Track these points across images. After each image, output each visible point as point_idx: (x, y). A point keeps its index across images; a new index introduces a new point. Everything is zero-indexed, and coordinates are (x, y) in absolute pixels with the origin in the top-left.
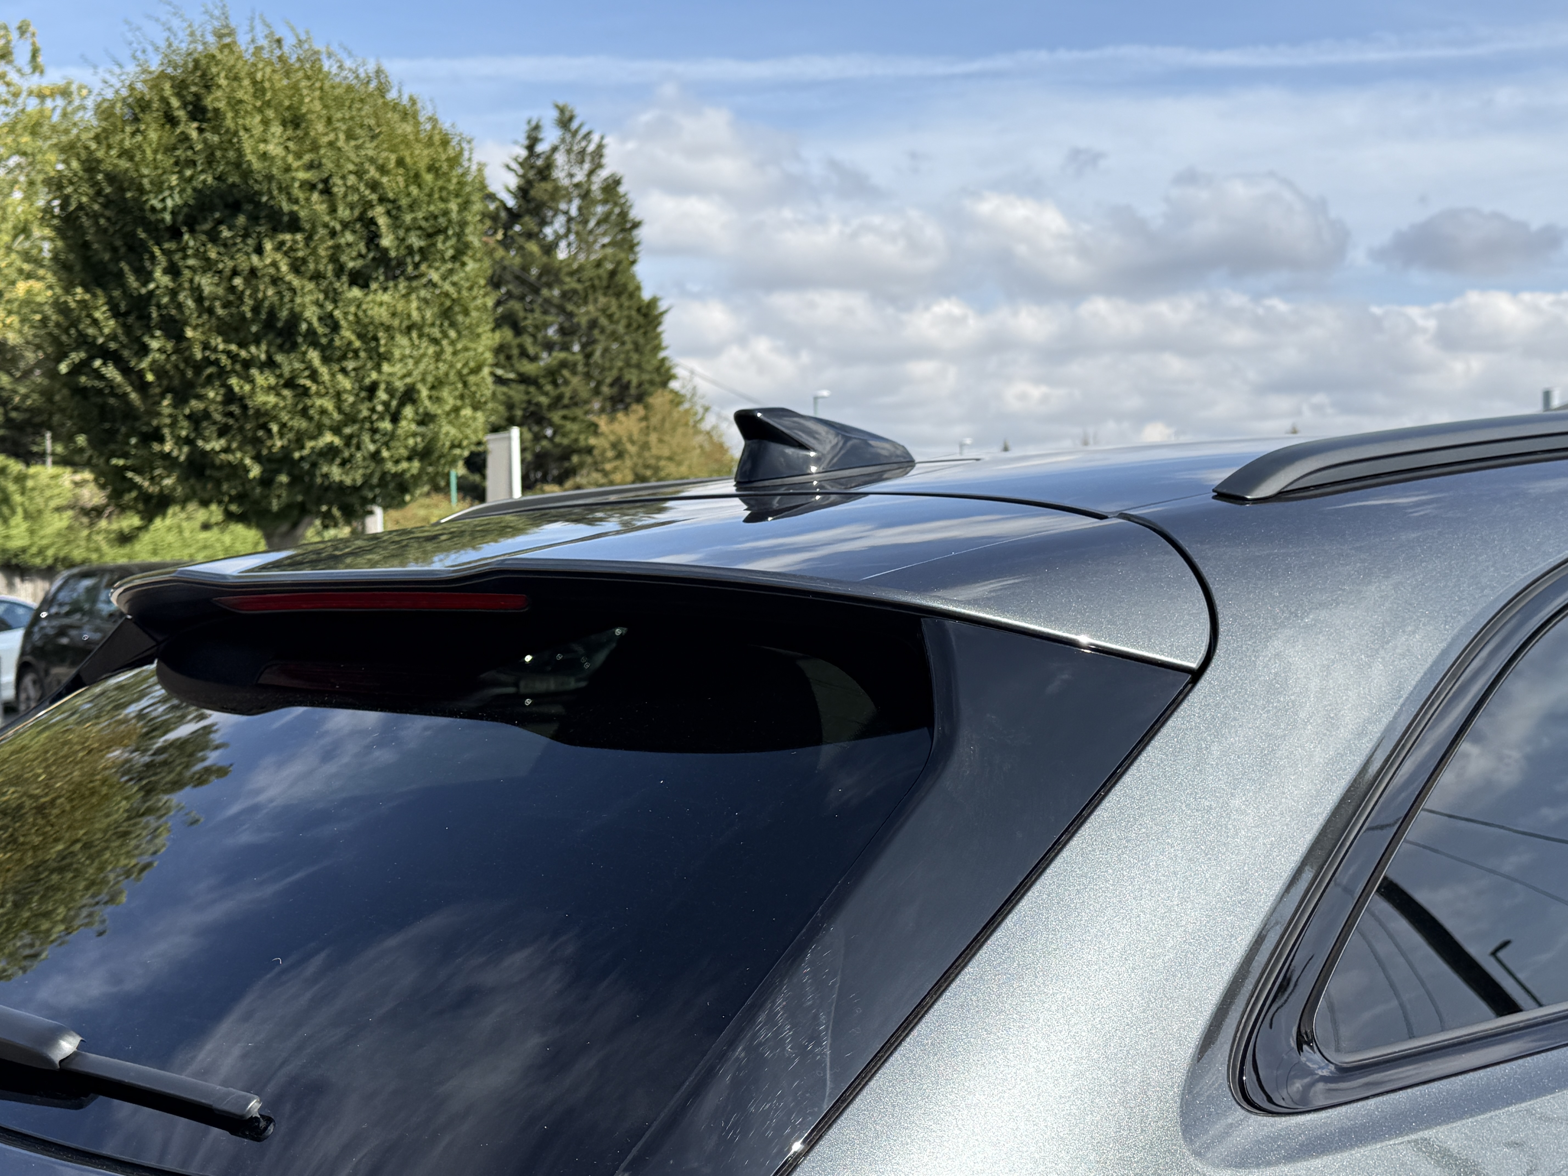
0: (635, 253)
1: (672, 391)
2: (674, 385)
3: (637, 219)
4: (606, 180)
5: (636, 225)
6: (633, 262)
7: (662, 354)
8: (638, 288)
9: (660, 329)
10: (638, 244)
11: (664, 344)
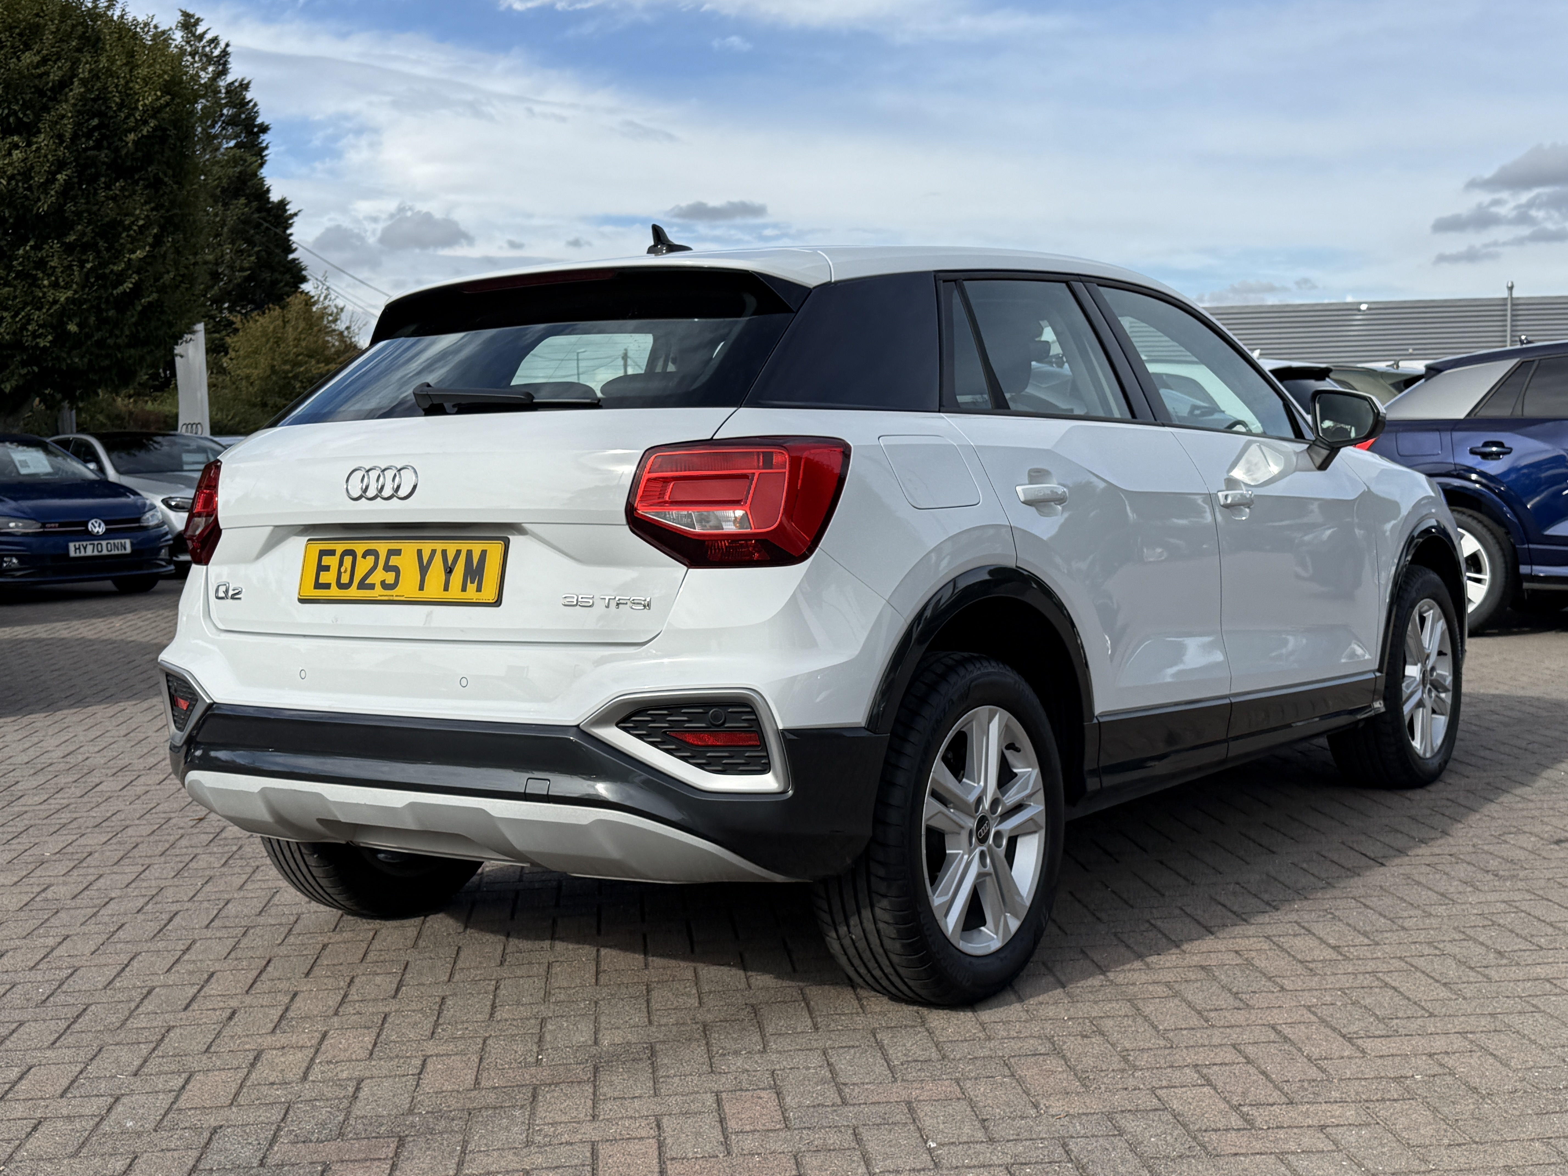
0: (262, 157)
1: (302, 292)
2: (305, 287)
3: (266, 124)
4: (232, 83)
5: (264, 129)
6: (261, 165)
7: (291, 257)
8: (268, 191)
9: (289, 232)
10: (266, 148)
11: (294, 246)
